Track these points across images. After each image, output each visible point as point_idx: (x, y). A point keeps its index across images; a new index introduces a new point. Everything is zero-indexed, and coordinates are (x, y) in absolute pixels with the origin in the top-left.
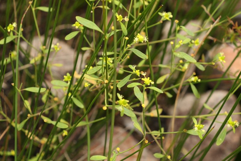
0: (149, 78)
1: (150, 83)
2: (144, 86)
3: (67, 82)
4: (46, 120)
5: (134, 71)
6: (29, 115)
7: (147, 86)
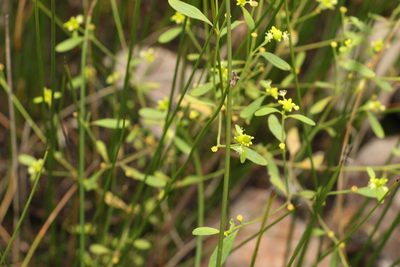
0: (290, 100)
1: (293, 109)
2: (283, 113)
3: (162, 110)
4: (130, 172)
5: (268, 90)
6: (103, 165)
7: (287, 113)
